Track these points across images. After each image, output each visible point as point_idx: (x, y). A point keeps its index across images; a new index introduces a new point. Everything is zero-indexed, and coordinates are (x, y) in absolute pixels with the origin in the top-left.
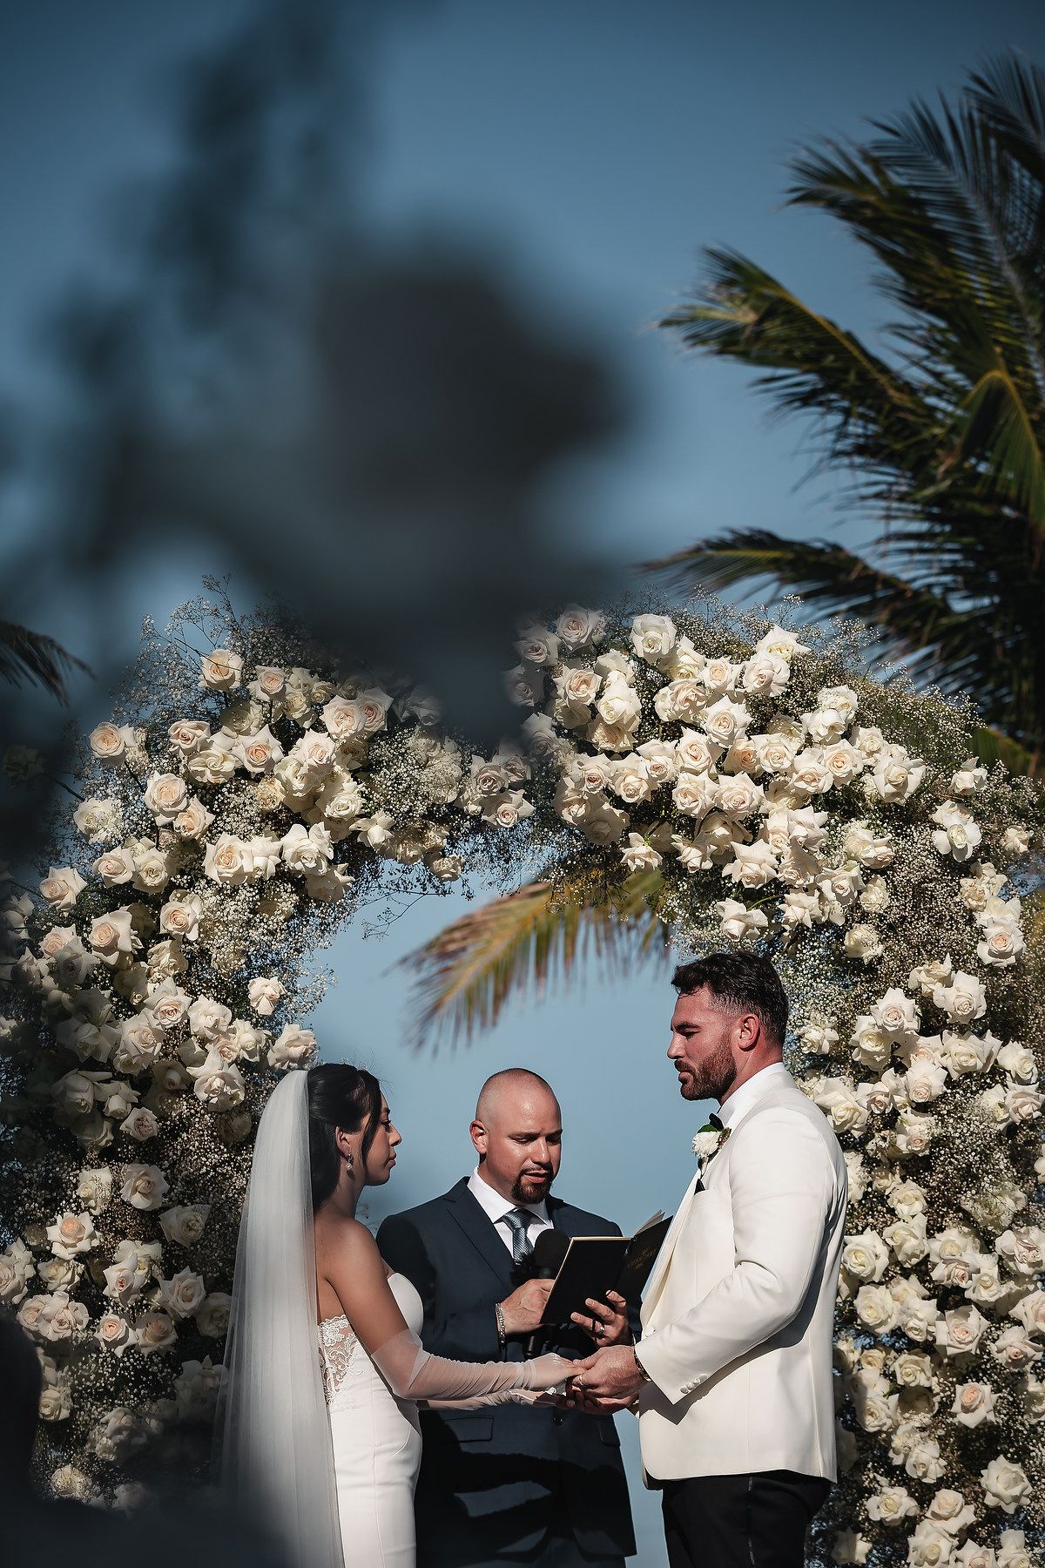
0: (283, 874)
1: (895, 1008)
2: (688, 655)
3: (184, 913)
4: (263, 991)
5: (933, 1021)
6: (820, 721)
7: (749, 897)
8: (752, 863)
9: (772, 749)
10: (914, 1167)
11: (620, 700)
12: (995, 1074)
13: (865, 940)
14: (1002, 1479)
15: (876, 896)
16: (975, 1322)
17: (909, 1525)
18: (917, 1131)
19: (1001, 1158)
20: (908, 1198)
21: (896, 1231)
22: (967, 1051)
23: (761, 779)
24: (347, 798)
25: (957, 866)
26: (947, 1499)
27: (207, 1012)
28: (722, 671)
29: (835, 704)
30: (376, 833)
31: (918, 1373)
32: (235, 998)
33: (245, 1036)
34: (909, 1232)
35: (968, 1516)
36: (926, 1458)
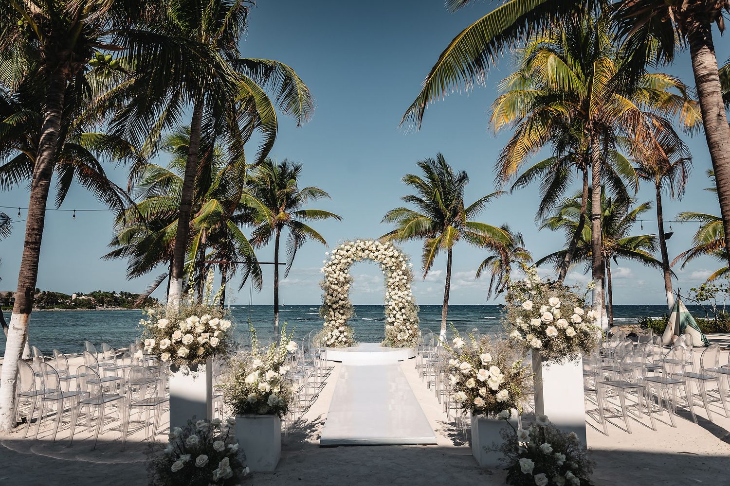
0: (347, 262)
1: (395, 274)
2: (380, 244)
3: (339, 266)
4: (346, 271)
5: (398, 275)
6: (390, 250)
7: (384, 264)
8: (385, 262)
9: (386, 253)
10: (397, 286)
11: (374, 249)
12: (403, 279)
13: (394, 268)
14: (403, 311)
15: (395, 264)
16: (401, 299)
17: (396, 314)
18: (397, 284)
19: (403, 286)
20: (397, 288)
21: (395, 291)
22: (401, 277)
23: (385, 255)
24: (353, 256)
25: (401, 262)
26: (399, 312)
27: (341, 273)
28: (382, 247)
29: (392, 248)
30: (355, 259)
31: (396, 302)
32: (344, 272)
33: (344, 275)
34: (396, 291)
35: (401, 313)
36: (397, 309)
